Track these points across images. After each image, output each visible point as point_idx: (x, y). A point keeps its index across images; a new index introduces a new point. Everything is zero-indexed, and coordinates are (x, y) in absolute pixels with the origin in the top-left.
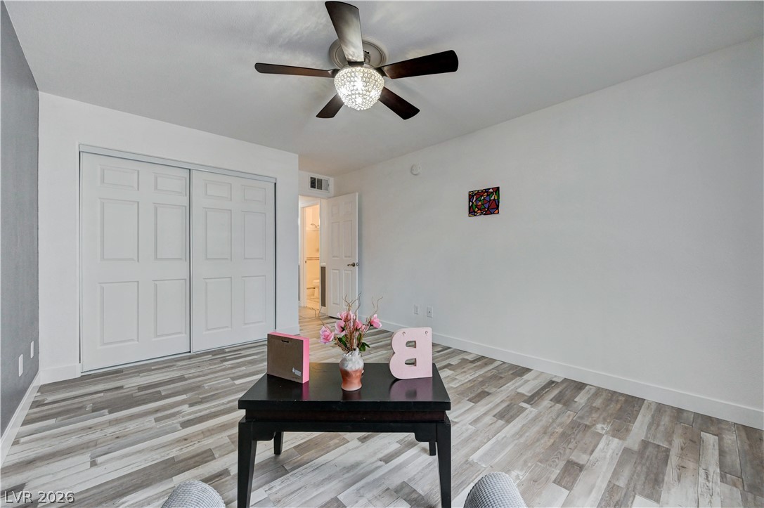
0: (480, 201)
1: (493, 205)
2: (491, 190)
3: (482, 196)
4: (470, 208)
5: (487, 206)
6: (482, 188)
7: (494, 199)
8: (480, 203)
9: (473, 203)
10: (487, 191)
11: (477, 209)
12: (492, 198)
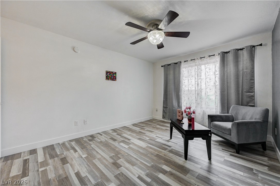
0: (110, 75)
1: (115, 78)
2: (114, 73)
3: (111, 74)
4: (107, 77)
5: (113, 77)
6: (111, 71)
7: (115, 76)
8: (110, 76)
9: (108, 75)
10: (113, 72)
11: (109, 78)
12: (114, 75)
